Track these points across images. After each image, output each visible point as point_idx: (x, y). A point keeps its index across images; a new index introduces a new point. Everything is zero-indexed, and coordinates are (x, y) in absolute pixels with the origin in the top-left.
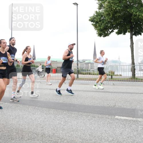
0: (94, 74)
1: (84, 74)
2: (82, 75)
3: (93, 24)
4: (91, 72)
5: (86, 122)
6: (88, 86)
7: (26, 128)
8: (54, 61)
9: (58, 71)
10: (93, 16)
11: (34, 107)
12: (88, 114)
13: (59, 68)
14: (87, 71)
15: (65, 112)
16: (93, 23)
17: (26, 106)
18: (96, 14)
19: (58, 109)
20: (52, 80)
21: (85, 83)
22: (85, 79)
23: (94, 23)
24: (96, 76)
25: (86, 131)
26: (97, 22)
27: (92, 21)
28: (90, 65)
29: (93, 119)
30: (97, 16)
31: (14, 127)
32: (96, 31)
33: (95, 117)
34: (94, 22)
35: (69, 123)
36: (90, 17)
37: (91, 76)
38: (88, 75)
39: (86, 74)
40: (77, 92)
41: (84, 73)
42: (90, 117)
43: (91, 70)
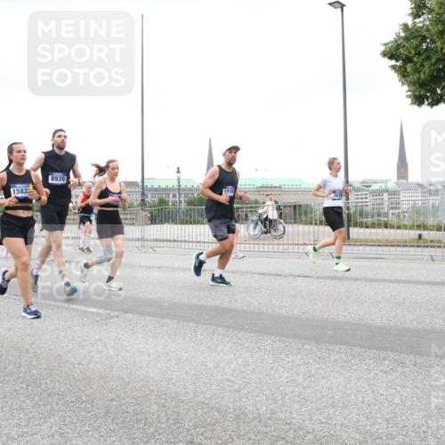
0: (399, 227)
1: (367, 227)
2: (361, 230)
3: (394, 67)
4: (392, 219)
5: (374, 379)
6: (382, 264)
7: (188, 393)
8: (271, 187)
9: (286, 216)
10: (396, 41)
11: (213, 328)
12: (383, 354)
13: (290, 206)
14: (379, 215)
15: (309, 345)
16: (393, 62)
17: (189, 326)
18: (402, 34)
19: (287, 337)
20: (266, 246)
21: (370, 256)
22: (372, 241)
23: (398, 64)
24: (405, 232)
25: (376, 408)
26: (408, 60)
27: (391, 57)
28: (386, 196)
29: (400, 369)
30: (406, 39)
31: (152, 388)
32: (406, 88)
33: (403, 364)
34: (397, 60)
35: (322, 381)
36: (385, 45)
37: (392, 231)
38: (380, 230)
39: (373, 226)
40: (346, 283)
41: (369, 223)
42: (387, 362)
43: (391, 211)
